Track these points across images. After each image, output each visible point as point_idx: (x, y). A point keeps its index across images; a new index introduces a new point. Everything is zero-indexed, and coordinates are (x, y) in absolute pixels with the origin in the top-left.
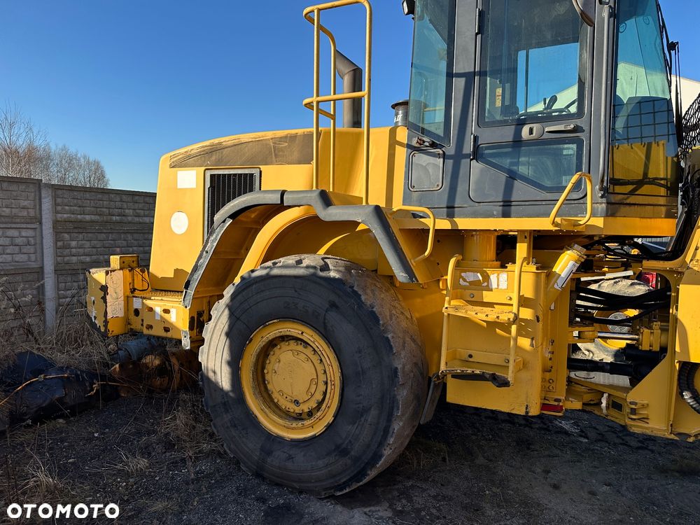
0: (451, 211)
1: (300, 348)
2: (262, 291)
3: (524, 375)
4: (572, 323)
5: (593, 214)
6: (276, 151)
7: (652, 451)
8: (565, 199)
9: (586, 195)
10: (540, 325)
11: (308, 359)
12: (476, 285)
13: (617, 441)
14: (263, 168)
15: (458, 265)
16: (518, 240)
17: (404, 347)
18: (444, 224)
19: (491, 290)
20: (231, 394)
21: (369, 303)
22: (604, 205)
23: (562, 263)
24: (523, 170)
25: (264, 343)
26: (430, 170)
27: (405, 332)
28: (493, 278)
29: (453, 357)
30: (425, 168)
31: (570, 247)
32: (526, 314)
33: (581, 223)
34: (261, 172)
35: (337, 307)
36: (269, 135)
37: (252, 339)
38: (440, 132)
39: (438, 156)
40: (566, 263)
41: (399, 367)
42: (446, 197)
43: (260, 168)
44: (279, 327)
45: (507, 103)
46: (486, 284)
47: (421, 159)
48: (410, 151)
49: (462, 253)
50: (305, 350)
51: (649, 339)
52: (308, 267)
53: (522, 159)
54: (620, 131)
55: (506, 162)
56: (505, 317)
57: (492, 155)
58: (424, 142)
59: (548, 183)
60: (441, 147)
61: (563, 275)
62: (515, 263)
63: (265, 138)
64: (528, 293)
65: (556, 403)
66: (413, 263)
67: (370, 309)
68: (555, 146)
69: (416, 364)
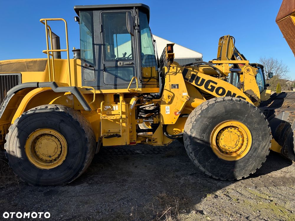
0: (99, 88)
1: (50, 137)
2: (32, 119)
3: (125, 134)
4: (136, 118)
5: (139, 87)
6: (28, 67)
7: (161, 153)
8: (131, 84)
9: (136, 83)
10: (128, 119)
11: (53, 141)
12: (109, 109)
13: (152, 153)
14: (22, 73)
15: (103, 104)
16: (120, 95)
17: (88, 131)
18: (98, 92)
19: (114, 111)
20: (22, 159)
21: (75, 119)
22: (141, 85)
23: (132, 101)
24: (119, 75)
25: (35, 138)
26: (90, 74)
27: (88, 127)
28: (114, 107)
29: (104, 132)
30: (88, 74)
31: (134, 97)
32: (124, 116)
33: (136, 90)
34: (21, 75)
35: (64, 121)
36: (24, 60)
37: (29, 137)
38: (92, 62)
39: (93, 70)
40: (133, 101)
41: (88, 137)
42: (97, 83)
43: (21, 73)
44: (40, 131)
45: (112, 54)
46: (112, 109)
47: (87, 71)
48: (82, 68)
49: (104, 100)
50: (52, 138)
51: (156, 121)
52: (50, 109)
53: (118, 72)
54: (144, 63)
55: (114, 72)
56: (118, 117)
57: (109, 70)
58: (87, 65)
59: (126, 79)
60: (93, 67)
61: (132, 105)
62: (120, 102)
63: (22, 61)
64: (124, 110)
65: (134, 142)
66: (89, 104)
67: (76, 121)
68: (127, 68)
69: (92, 136)
